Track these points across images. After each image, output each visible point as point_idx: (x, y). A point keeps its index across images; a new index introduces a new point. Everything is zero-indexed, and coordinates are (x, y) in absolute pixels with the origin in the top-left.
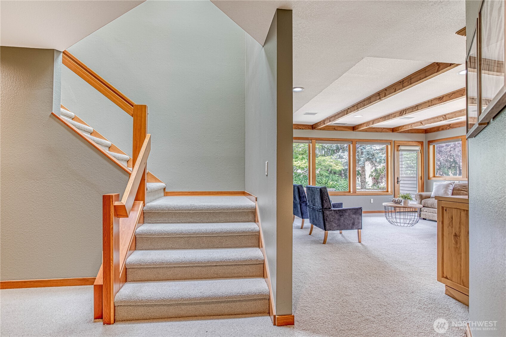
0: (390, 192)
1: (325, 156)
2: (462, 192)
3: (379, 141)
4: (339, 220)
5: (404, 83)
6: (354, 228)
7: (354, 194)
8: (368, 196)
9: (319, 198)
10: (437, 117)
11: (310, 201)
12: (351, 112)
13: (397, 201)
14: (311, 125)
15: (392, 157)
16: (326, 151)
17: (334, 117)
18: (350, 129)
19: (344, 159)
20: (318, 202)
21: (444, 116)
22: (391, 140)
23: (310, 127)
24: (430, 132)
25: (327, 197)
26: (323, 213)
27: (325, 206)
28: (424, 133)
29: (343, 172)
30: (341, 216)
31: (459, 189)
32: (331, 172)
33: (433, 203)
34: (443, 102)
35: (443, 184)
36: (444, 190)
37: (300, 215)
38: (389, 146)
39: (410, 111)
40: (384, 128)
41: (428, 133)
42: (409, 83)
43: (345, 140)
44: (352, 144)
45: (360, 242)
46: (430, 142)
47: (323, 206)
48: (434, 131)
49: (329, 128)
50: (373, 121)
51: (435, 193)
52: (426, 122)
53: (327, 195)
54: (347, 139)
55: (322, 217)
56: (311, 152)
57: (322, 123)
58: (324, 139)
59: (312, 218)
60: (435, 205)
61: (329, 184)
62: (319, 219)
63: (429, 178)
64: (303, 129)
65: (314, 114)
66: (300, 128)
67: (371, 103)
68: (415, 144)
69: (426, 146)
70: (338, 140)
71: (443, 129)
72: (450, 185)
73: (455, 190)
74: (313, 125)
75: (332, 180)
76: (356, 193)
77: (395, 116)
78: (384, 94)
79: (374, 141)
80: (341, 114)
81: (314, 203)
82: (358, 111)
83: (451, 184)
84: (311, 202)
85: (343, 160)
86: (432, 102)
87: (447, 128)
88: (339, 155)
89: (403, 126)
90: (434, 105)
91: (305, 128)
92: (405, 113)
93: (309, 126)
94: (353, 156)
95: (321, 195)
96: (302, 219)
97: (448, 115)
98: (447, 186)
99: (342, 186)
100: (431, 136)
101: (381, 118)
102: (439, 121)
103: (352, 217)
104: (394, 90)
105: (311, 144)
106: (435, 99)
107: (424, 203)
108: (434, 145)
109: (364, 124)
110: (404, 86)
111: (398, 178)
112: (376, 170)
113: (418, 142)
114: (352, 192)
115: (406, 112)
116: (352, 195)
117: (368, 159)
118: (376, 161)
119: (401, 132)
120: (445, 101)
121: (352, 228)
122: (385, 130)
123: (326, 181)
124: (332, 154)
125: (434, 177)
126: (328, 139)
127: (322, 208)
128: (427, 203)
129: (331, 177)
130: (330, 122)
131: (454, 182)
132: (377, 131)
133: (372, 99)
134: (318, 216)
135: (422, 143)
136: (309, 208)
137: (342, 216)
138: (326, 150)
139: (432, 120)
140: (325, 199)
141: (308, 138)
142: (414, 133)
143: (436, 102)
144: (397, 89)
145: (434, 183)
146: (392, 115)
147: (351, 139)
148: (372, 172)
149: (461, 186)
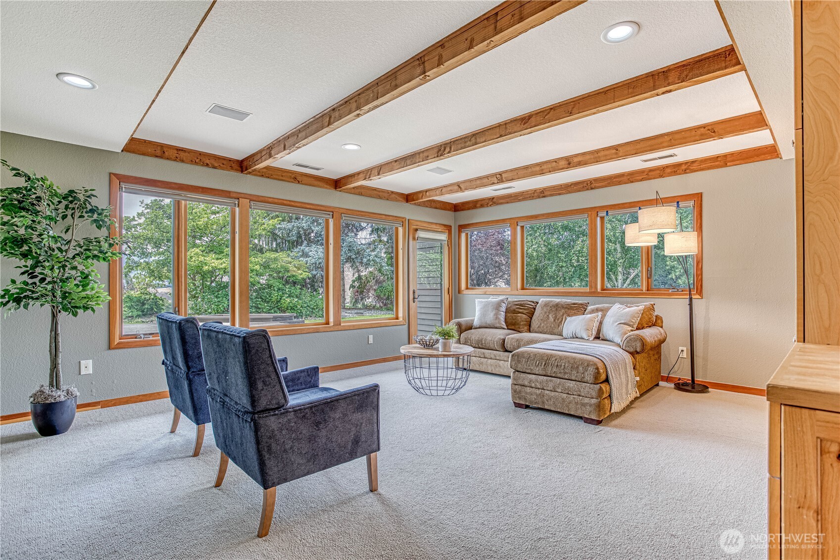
0: (401, 319)
1: (277, 252)
2: (519, 315)
3: (384, 216)
4: (312, 439)
5: (498, 18)
6: (358, 454)
7: (337, 327)
8: (363, 330)
9: (240, 374)
10: (487, 177)
11: (215, 376)
12: (340, 117)
13: (428, 343)
14: (238, 161)
15: (405, 250)
16: (279, 243)
17: (296, 137)
18: (330, 185)
19: (311, 258)
20: (237, 385)
21: (499, 174)
22: (403, 218)
23: (235, 166)
24: (463, 210)
25: (271, 369)
26: (257, 430)
27: (263, 403)
28: (452, 211)
29: (308, 281)
30: (317, 424)
31: (514, 310)
32: (287, 282)
33: (480, 339)
34: (530, 128)
35: (492, 302)
36: (494, 312)
37: (191, 412)
38: (401, 230)
39: (459, 146)
40: (392, 192)
41: (458, 211)
42: (517, 17)
43: (319, 208)
44: (333, 217)
45: (373, 489)
46: (461, 227)
47: (253, 401)
48: (469, 209)
49: (282, 176)
50: (378, 167)
51: (480, 319)
52: (468, 184)
53: (269, 362)
54: (321, 206)
55: (253, 440)
56: (237, 230)
57: (264, 153)
58: (270, 200)
59: (221, 435)
60: (483, 342)
61: (284, 303)
62: (242, 444)
63: (459, 291)
64: (215, 167)
65: (241, 115)
66: (207, 164)
67: (396, 87)
68: (440, 229)
69: (455, 232)
70: (303, 205)
71: (482, 206)
72: (502, 304)
73: (509, 312)
74: (242, 161)
75: (290, 296)
76: (340, 325)
77: (427, 158)
78: (437, 58)
79: (374, 215)
80: (315, 126)
81: (224, 384)
82: (358, 115)
83: (502, 301)
84: (216, 381)
85: (308, 259)
86: (506, 128)
87: (488, 204)
88: (303, 251)
89: (426, 192)
90: (510, 133)
91: (221, 165)
92: (448, 150)
93: (232, 163)
94: (334, 244)
95: (246, 363)
96: (198, 424)
97: (506, 174)
98: (498, 306)
99: (308, 306)
100: (466, 217)
101: (396, 161)
102: (490, 184)
103: (353, 421)
104: (467, 43)
105: (237, 209)
106: (514, 121)
107: (466, 339)
108: (467, 232)
109: (359, 173)
110: (498, 27)
111: (414, 292)
112: (360, 278)
113: (445, 225)
114: (331, 324)
115: (451, 148)
116: (332, 329)
117: (349, 259)
118: (361, 263)
119: (419, 205)
120: (535, 126)
121: (352, 455)
122: (393, 196)
123: (279, 297)
124: (290, 249)
125: (467, 288)
126: (280, 201)
127: (251, 409)
128: (470, 340)
129: (287, 290)
130: (285, 149)
131: (507, 299)
132: (380, 198)
133: (401, 77)
134: (239, 433)
135: (449, 228)
136: (213, 399)
137: (321, 426)
138: (279, 241)
139: (478, 182)
140: (263, 374)
141: (230, 192)
142: (439, 209)
143: (516, 129)
144: (477, 38)
145: (476, 300)
146: (421, 155)
147: (330, 207)
148: (354, 281)
149: (517, 305)
